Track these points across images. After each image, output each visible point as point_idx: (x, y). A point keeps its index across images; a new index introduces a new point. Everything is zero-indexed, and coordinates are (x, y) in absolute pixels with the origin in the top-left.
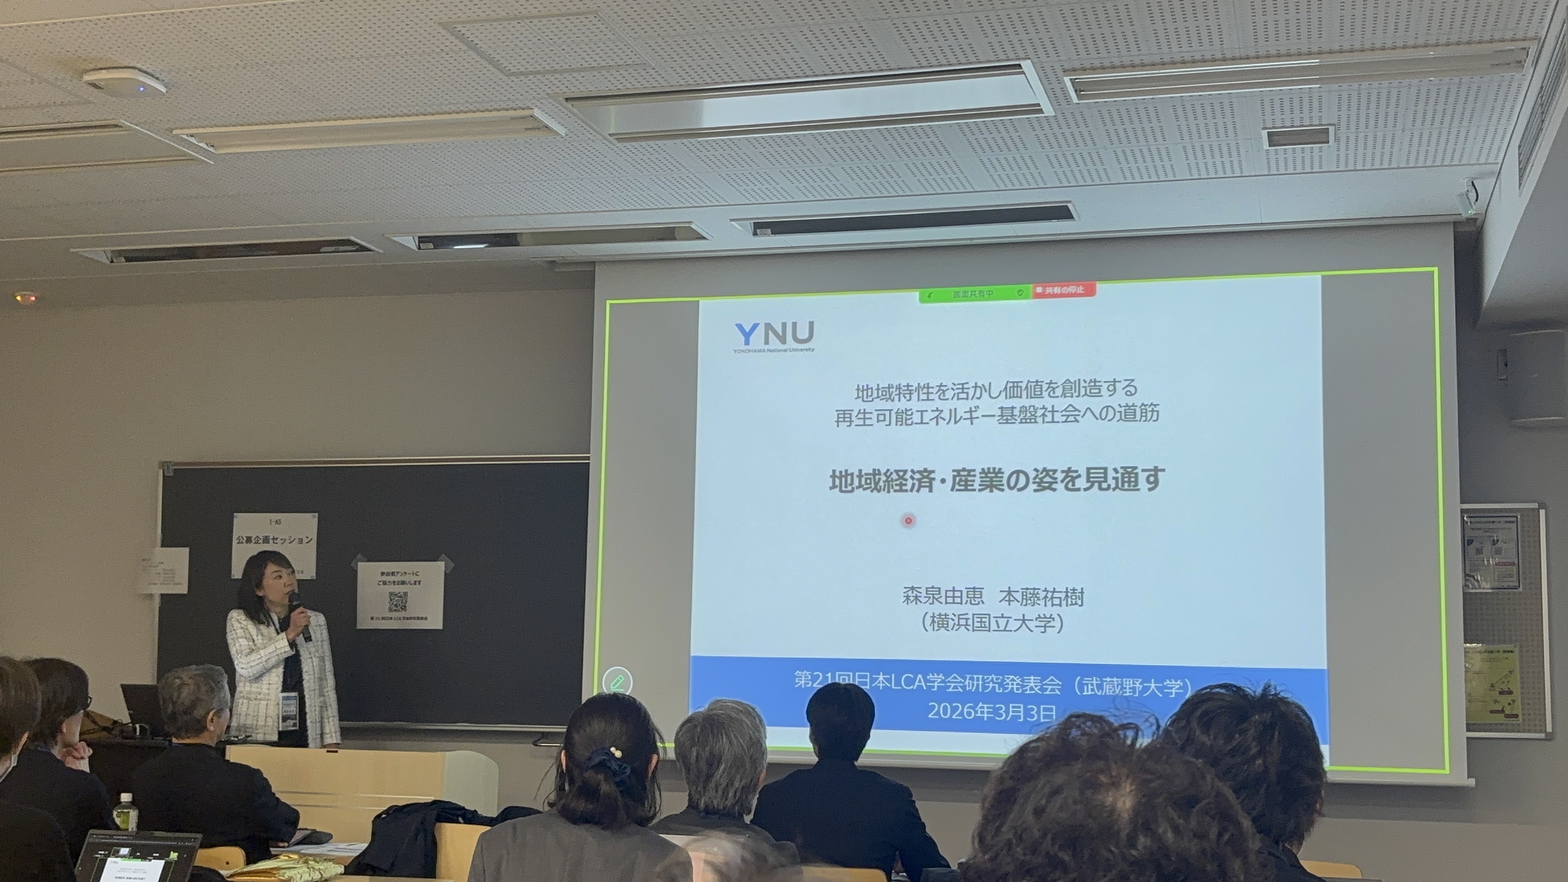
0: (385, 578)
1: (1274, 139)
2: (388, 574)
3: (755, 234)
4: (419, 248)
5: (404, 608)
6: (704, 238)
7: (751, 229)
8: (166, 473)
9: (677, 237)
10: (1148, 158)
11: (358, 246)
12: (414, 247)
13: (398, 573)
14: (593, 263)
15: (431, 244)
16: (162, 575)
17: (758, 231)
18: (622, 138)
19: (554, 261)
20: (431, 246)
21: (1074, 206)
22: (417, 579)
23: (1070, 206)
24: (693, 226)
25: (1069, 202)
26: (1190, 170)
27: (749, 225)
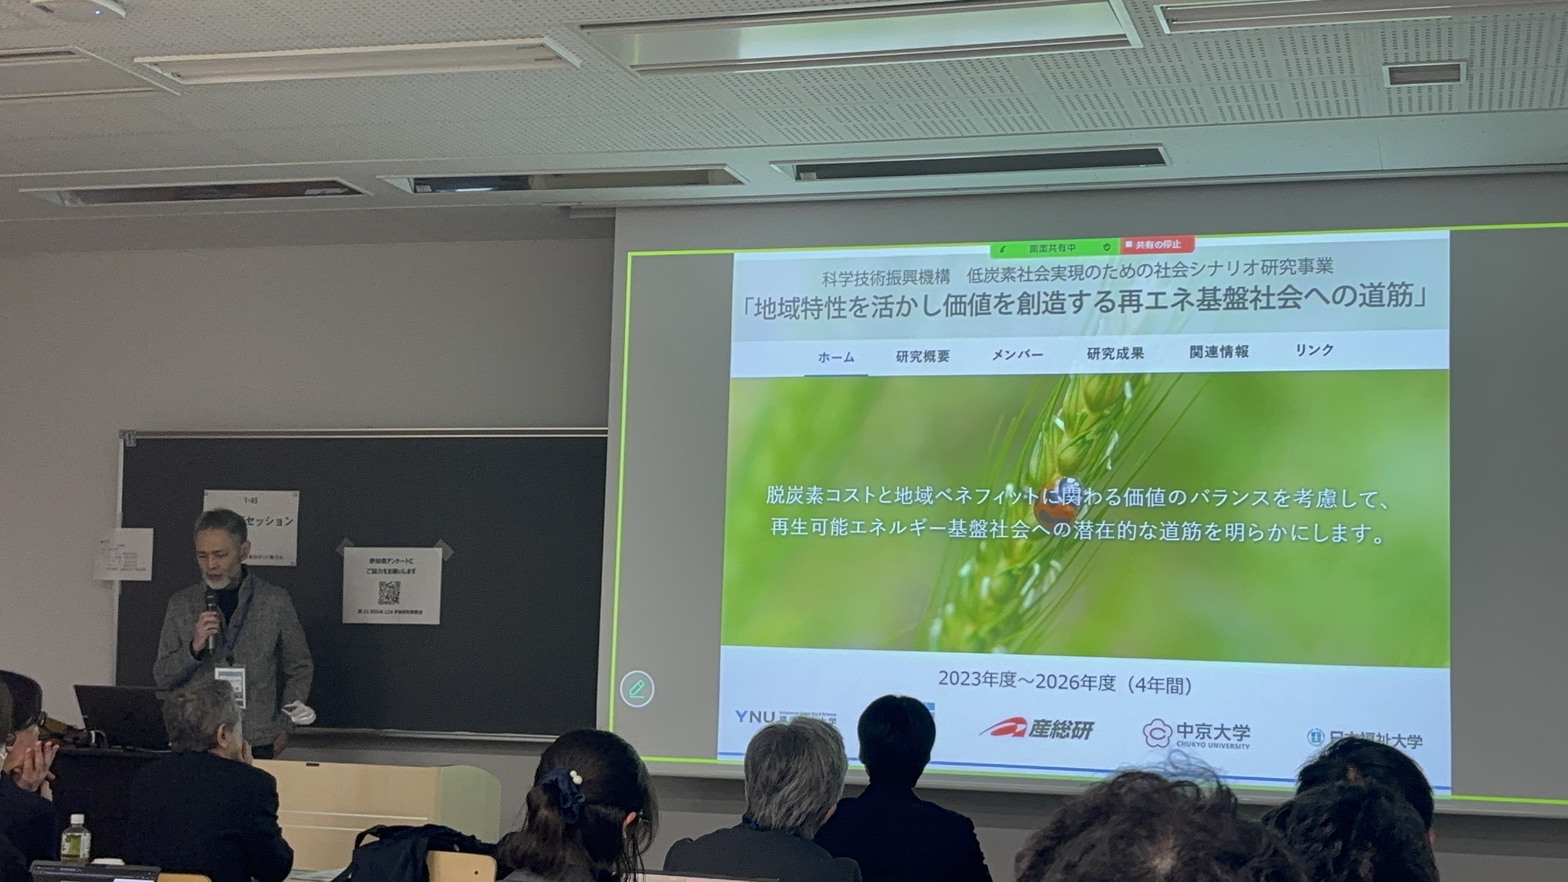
0: (375, 566)
1: (1396, 75)
2: (378, 561)
3: (798, 178)
4: (415, 191)
5: (396, 600)
6: (740, 182)
7: (793, 173)
8: (127, 443)
9: (709, 180)
10: (1251, 96)
11: (347, 190)
12: (409, 190)
13: (389, 560)
14: (614, 209)
15: (429, 187)
16: (123, 560)
17: (802, 175)
18: (646, 70)
19: (569, 207)
20: (428, 188)
21: (1165, 150)
22: (411, 567)
23: (1161, 149)
24: (726, 169)
25: (1160, 145)
26: (1300, 110)
27: (791, 169)
